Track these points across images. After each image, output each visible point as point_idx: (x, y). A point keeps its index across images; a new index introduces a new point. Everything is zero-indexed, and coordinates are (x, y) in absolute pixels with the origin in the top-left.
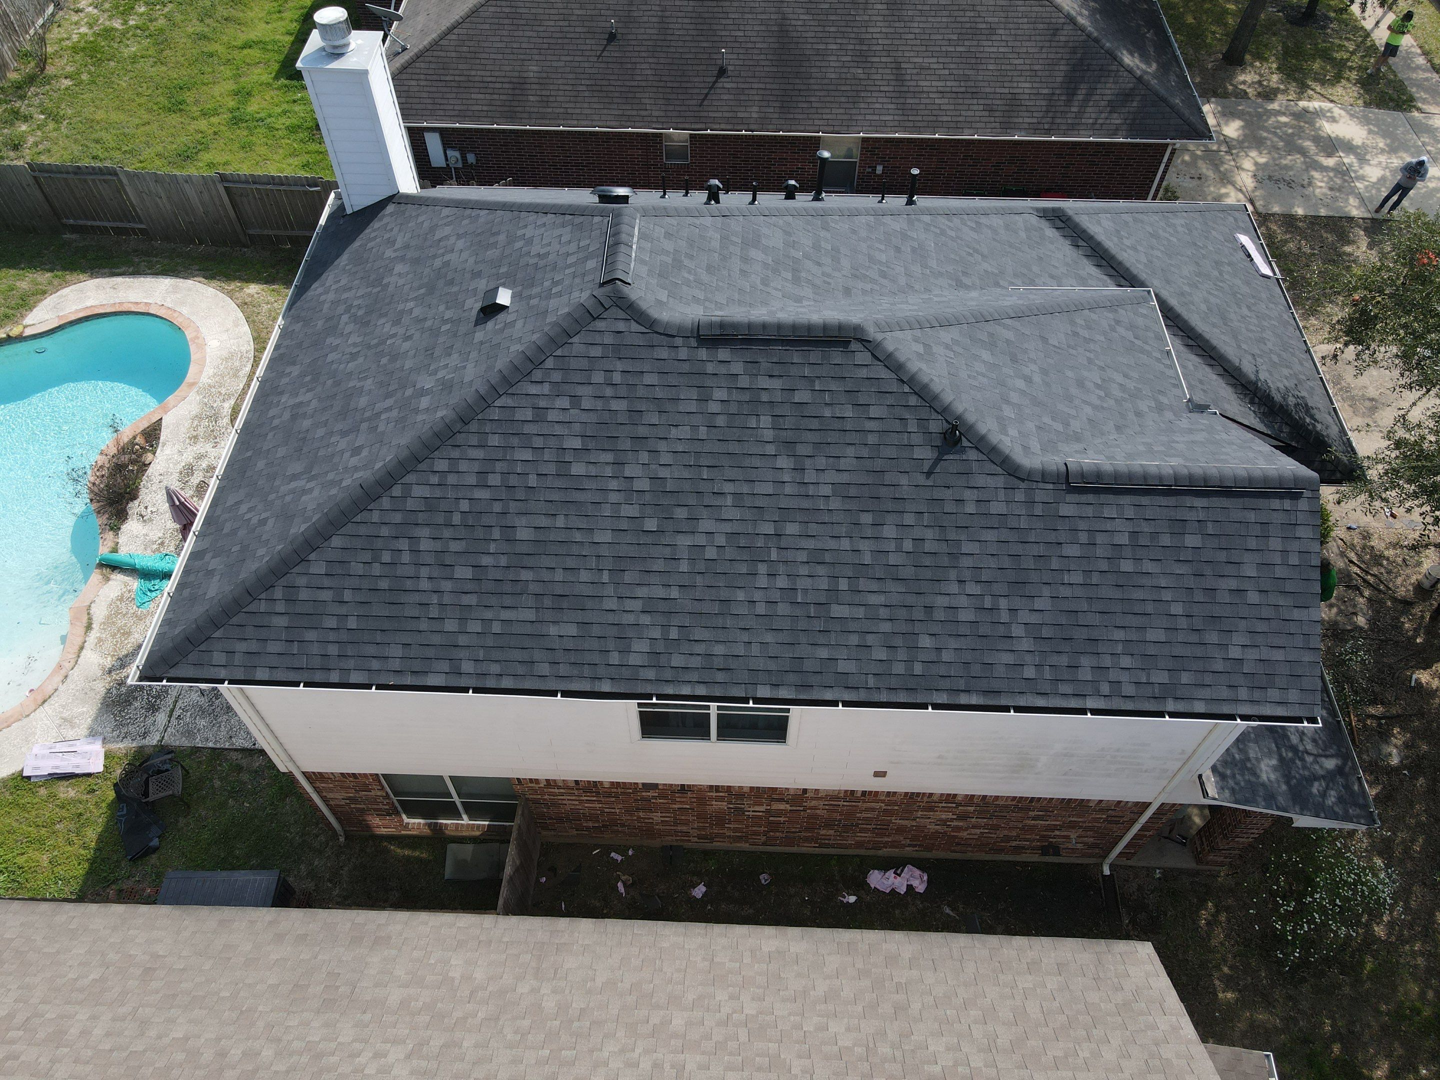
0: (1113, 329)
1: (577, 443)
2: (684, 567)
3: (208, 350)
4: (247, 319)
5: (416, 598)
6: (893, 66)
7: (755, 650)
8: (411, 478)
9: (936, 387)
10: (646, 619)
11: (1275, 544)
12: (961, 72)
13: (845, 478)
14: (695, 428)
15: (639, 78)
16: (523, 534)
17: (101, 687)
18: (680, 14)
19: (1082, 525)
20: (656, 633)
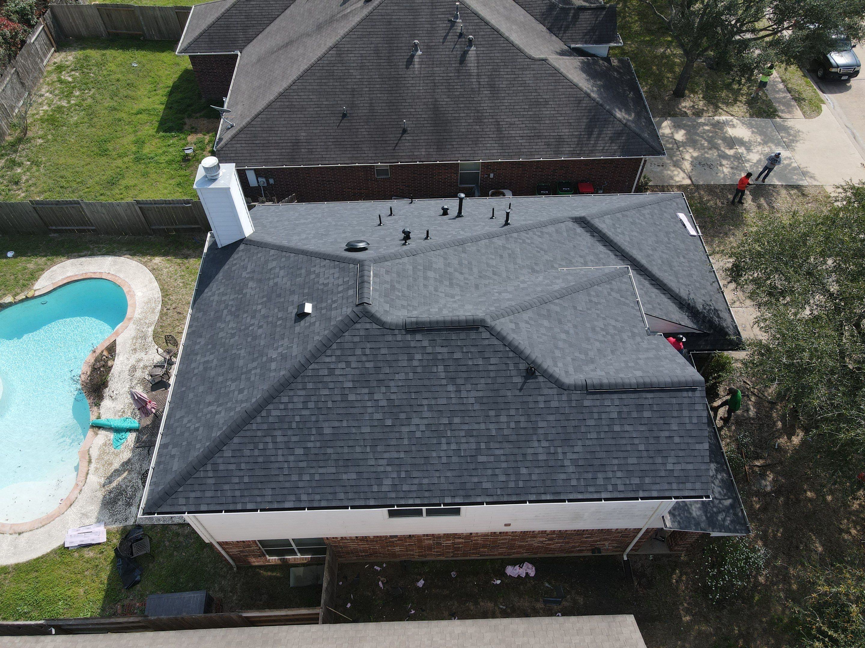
0: (609, 294)
1: (350, 385)
2: (406, 442)
3: (137, 298)
4: (156, 278)
5: (277, 465)
6: (495, 123)
7: (443, 480)
8: (270, 407)
9: (522, 347)
10: (389, 469)
11: (686, 413)
12: (531, 125)
13: (480, 394)
14: (407, 374)
15: (360, 137)
16: (327, 431)
17: (100, 495)
18: (380, 101)
19: (595, 410)
20: (395, 475)
